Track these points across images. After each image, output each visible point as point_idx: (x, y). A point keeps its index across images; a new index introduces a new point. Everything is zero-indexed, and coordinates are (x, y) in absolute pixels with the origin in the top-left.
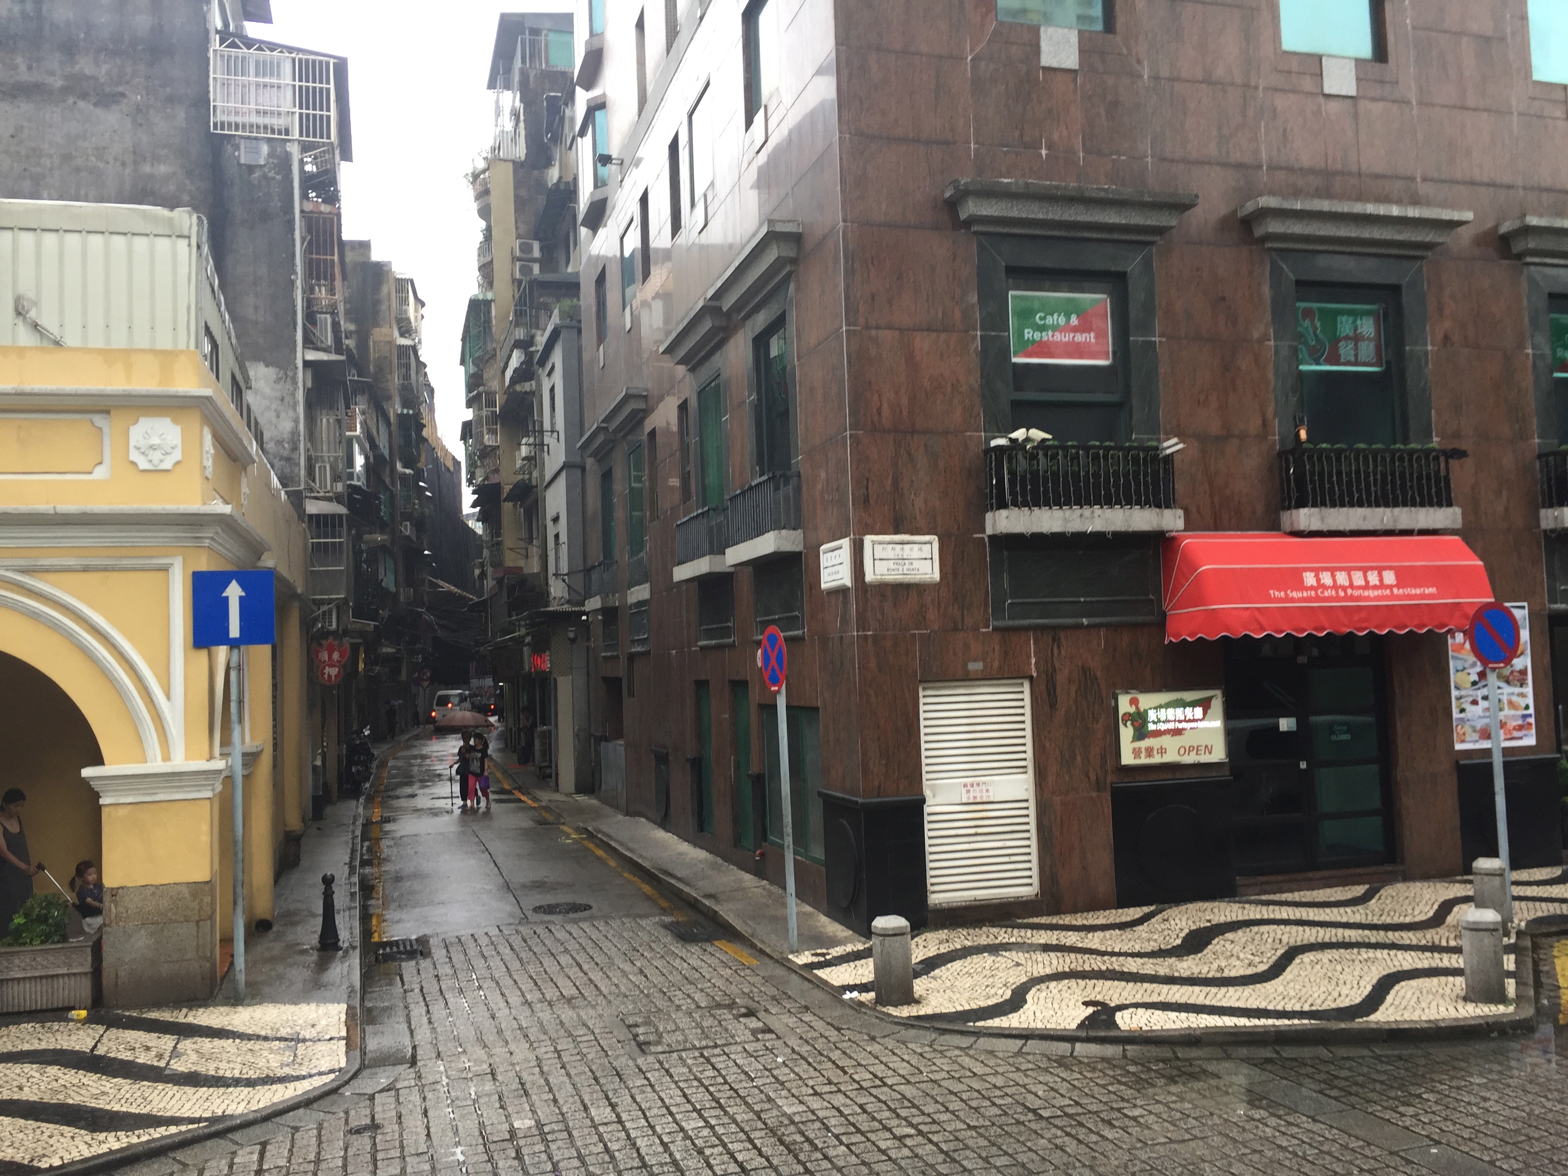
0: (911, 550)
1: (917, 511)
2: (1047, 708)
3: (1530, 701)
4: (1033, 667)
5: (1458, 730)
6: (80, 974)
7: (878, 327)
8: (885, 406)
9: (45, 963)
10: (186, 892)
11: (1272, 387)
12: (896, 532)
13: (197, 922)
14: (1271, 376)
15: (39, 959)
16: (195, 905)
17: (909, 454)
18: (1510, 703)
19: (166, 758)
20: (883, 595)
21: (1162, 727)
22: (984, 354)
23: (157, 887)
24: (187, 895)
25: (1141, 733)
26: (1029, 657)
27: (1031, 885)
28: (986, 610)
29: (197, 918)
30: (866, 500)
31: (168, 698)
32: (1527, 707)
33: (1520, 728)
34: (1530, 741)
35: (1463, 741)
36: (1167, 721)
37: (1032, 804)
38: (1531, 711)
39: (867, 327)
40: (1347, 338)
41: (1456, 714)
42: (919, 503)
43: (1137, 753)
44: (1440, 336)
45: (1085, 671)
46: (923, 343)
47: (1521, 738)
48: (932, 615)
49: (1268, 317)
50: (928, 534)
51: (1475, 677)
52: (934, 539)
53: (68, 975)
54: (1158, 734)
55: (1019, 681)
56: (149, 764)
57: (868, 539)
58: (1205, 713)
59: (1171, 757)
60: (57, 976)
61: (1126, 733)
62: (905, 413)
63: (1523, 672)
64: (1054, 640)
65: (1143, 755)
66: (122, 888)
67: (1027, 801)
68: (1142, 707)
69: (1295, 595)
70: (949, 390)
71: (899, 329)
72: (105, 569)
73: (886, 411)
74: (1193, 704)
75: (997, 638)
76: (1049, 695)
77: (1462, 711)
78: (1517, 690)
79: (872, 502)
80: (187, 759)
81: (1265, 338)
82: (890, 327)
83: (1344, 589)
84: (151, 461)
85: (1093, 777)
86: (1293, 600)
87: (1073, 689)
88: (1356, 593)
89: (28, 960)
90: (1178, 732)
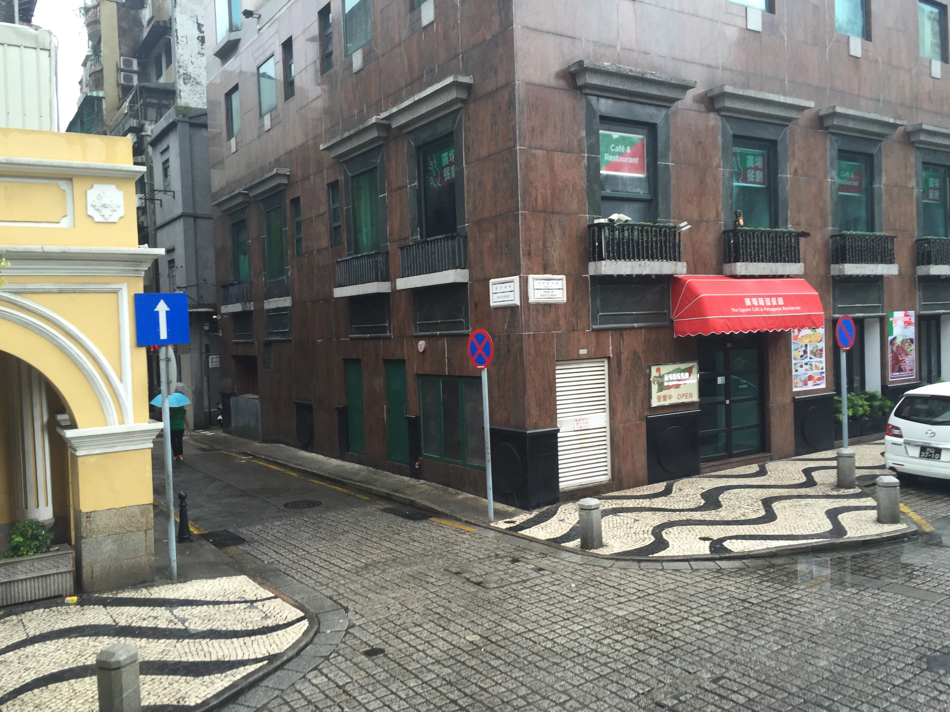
0: (553, 283)
1: (555, 261)
2: (617, 375)
3: (824, 365)
4: (611, 352)
5: (794, 381)
6: (65, 572)
7: (535, 148)
8: (539, 197)
9: (40, 567)
10: (137, 511)
11: (721, 194)
12: (545, 273)
13: (146, 531)
14: (721, 188)
15: (35, 565)
16: (143, 520)
17: (551, 226)
18: (816, 366)
19: (122, 422)
20: (538, 311)
21: (671, 384)
22: (588, 168)
23: (117, 509)
24: (138, 513)
25: (662, 387)
26: (609, 346)
27: (606, 474)
28: (588, 319)
29: (145, 528)
30: (529, 254)
31: (121, 381)
32: (822, 369)
33: (819, 379)
34: (823, 386)
35: (796, 387)
36: (673, 381)
37: (608, 430)
38: (824, 370)
39: (530, 148)
40: (751, 168)
41: (794, 373)
42: (556, 256)
43: (659, 398)
44: (793, 170)
45: (635, 353)
46: (559, 159)
47: (819, 384)
48: (562, 322)
49: (720, 155)
50: (560, 274)
51: (802, 353)
52: (563, 277)
53: (57, 574)
54: (669, 387)
55: (602, 360)
56: (109, 427)
57: (531, 277)
58: (690, 376)
59: (674, 400)
60: (49, 575)
61: (655, 388)
62: (549, 201)
63: (821, 350)
64: (620, 336)
65: (662, 400)
66: (94, 512)
67: (605, 427)
68: (662, 373)
69: (743, 310)
70: (571, 188)
71: (547, 151)
72: (74, 292)
73: (540, 200)
74: (684, 371)
75: (594, 335)
76: (618, 367)
77: (796, 371)
78: (819, 359)
79: (532, 254)
80: (135, 422)
81: (718, 166)
82: (541, 148)
83: (762, 307)
84: (103, 216)
85: (638, 413)
86: (741, 313)
87: (630, 363)
88: (768, 309)
89: (28, 566)
90: (678, 386)
